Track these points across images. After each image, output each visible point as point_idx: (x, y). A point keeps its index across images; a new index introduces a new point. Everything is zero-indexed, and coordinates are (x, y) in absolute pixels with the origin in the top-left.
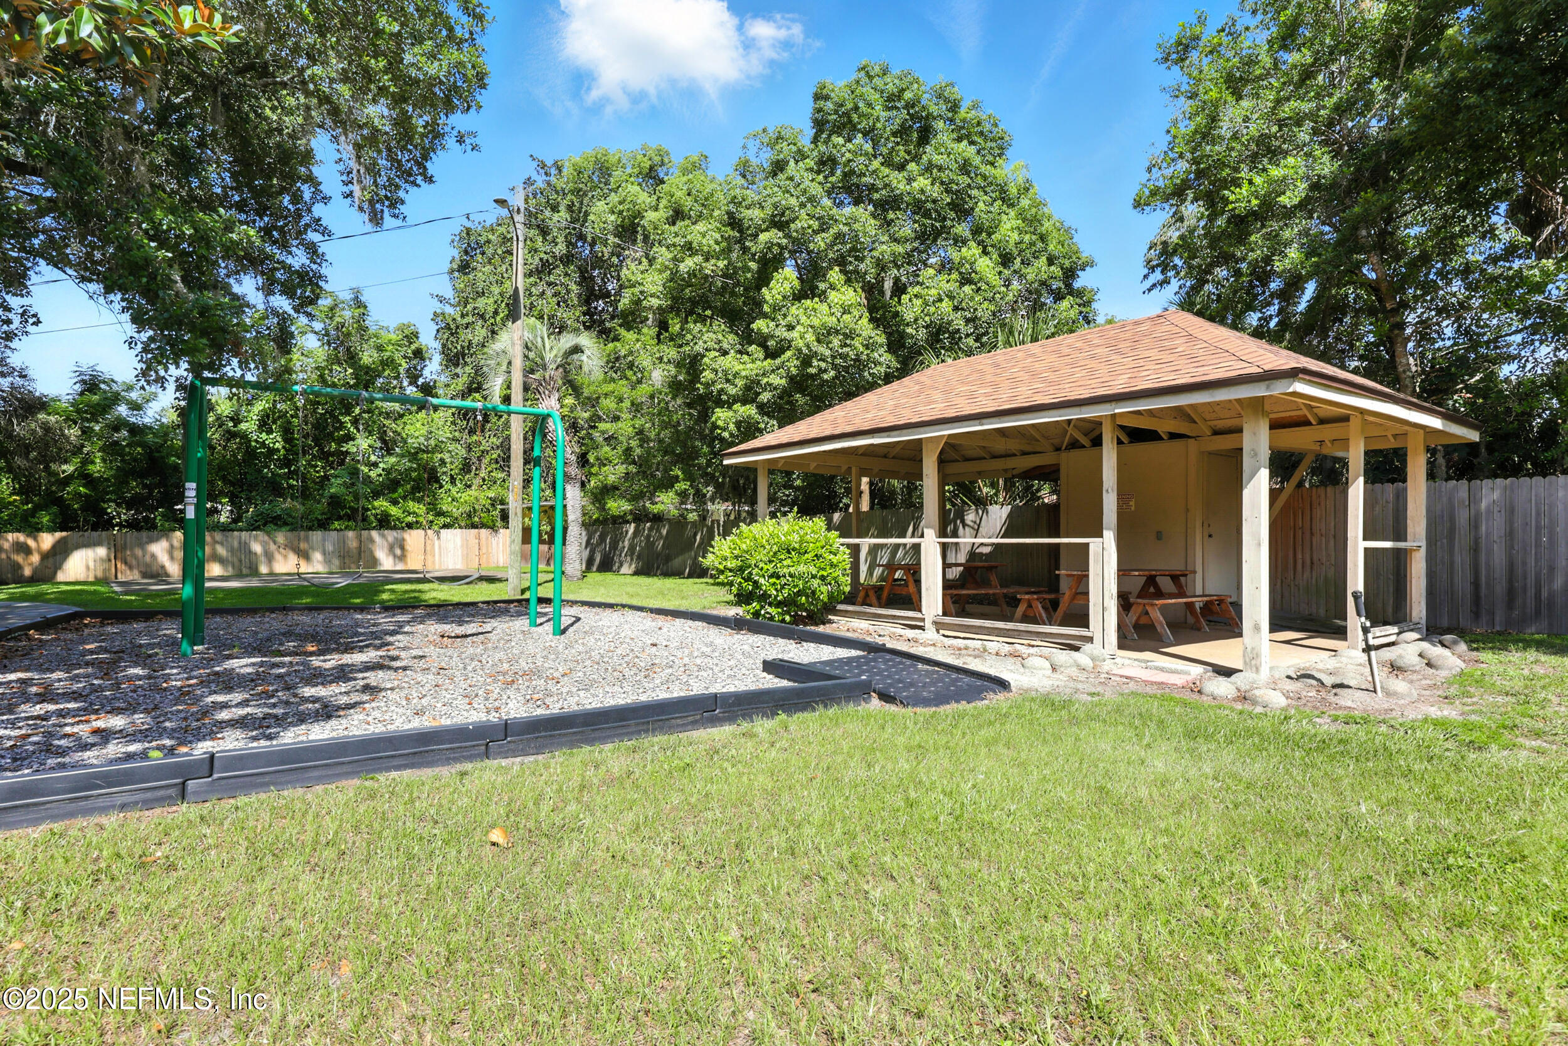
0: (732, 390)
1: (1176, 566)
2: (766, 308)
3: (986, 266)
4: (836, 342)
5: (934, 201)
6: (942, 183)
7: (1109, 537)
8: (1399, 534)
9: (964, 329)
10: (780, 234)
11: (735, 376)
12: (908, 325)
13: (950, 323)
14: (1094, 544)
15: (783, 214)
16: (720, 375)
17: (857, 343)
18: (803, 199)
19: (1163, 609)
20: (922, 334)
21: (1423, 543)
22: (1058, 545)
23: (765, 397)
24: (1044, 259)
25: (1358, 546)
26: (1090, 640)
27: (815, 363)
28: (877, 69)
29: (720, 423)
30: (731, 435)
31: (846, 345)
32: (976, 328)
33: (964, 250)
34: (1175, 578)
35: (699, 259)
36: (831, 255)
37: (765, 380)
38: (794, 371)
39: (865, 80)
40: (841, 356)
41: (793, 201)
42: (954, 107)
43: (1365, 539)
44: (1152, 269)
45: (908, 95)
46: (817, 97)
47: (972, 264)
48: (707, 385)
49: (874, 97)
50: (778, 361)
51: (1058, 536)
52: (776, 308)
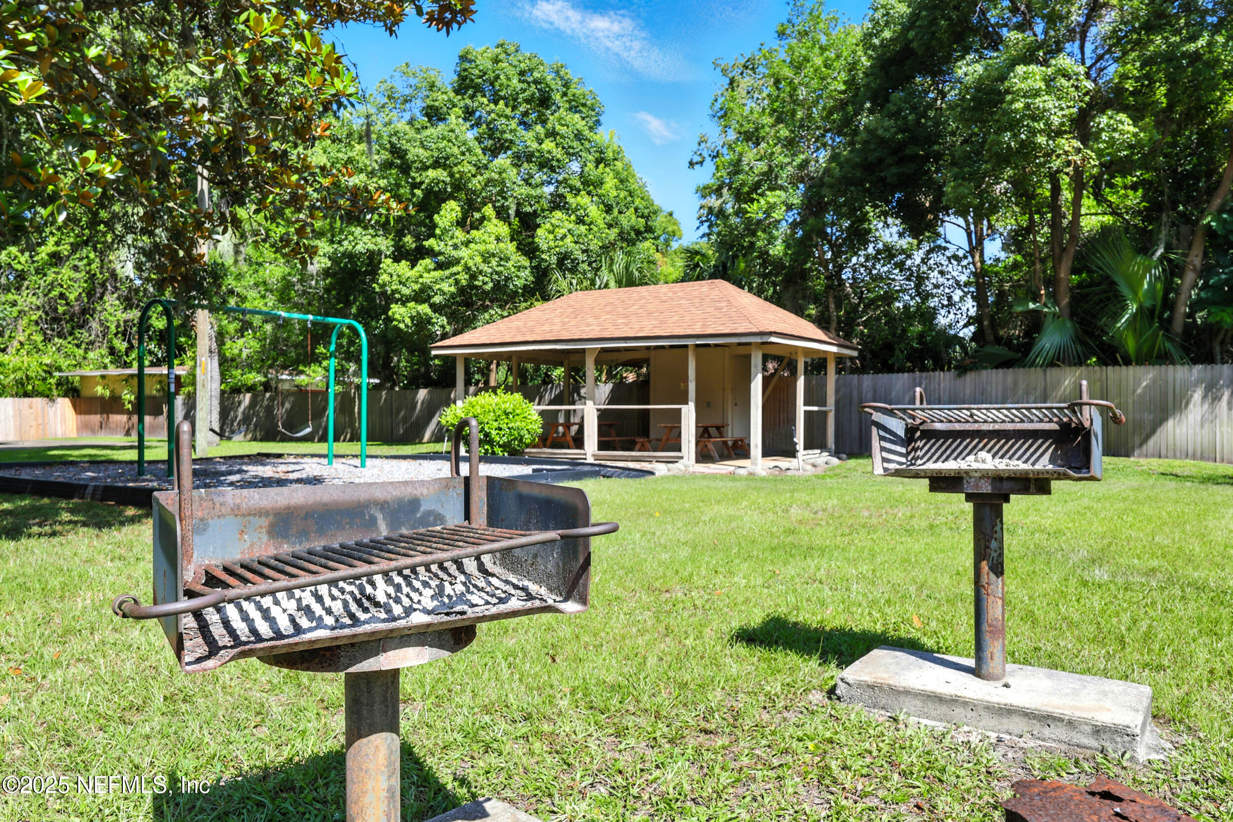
0: (406, 291)
1: (718, 422)
2: (438, 231)
3: (594, 212)
4: (494, 262)
5: (558, 161)
6: (563, 148)
7: (692, 405)
8: (822, 402)
9: (582, 257)
10: (445, 174)
11: (407, 280)
12: (543, 252)
13: (572, 252)
14: (684, 408)
15: (447, 158)
16: (395, 278)
17: (510, 264)
18: (463, 148)
19: (714, 443)
20: (554, 260)
21: (833, 408)
22: (648, 410)
23: (437, 299)
24: (632, 210)
25: (801, 409)
26: (682, 458)
27: (481, 278)
28: (513, 49)
29: (397, 316)
30: (407, 326)
31: (500, 265)
32: (588, 256)
33: (579, 198)
34: (718, 428)
35: (363, 176)
36: (484, 194)
37: (438, 287)
38: (464, 283)
39: (502, 56)
40: (497, 273)
41: (456, 150)
42: (566, 85)
43: (805, 405)
44: (702, 222)
45: (536, 75)
46: (463, 58)
47: (585, 210)
48: (383, 286)
49: (511, 72)
50: (447, 272)
51: (648, 404)
52: (445, 231)
